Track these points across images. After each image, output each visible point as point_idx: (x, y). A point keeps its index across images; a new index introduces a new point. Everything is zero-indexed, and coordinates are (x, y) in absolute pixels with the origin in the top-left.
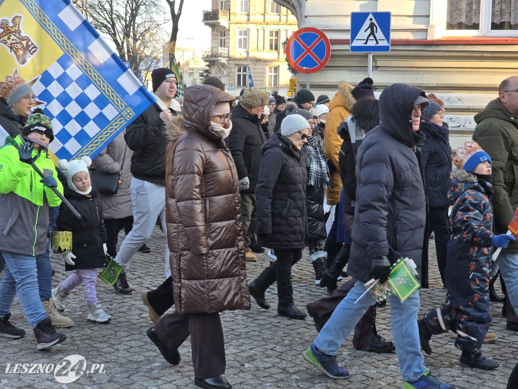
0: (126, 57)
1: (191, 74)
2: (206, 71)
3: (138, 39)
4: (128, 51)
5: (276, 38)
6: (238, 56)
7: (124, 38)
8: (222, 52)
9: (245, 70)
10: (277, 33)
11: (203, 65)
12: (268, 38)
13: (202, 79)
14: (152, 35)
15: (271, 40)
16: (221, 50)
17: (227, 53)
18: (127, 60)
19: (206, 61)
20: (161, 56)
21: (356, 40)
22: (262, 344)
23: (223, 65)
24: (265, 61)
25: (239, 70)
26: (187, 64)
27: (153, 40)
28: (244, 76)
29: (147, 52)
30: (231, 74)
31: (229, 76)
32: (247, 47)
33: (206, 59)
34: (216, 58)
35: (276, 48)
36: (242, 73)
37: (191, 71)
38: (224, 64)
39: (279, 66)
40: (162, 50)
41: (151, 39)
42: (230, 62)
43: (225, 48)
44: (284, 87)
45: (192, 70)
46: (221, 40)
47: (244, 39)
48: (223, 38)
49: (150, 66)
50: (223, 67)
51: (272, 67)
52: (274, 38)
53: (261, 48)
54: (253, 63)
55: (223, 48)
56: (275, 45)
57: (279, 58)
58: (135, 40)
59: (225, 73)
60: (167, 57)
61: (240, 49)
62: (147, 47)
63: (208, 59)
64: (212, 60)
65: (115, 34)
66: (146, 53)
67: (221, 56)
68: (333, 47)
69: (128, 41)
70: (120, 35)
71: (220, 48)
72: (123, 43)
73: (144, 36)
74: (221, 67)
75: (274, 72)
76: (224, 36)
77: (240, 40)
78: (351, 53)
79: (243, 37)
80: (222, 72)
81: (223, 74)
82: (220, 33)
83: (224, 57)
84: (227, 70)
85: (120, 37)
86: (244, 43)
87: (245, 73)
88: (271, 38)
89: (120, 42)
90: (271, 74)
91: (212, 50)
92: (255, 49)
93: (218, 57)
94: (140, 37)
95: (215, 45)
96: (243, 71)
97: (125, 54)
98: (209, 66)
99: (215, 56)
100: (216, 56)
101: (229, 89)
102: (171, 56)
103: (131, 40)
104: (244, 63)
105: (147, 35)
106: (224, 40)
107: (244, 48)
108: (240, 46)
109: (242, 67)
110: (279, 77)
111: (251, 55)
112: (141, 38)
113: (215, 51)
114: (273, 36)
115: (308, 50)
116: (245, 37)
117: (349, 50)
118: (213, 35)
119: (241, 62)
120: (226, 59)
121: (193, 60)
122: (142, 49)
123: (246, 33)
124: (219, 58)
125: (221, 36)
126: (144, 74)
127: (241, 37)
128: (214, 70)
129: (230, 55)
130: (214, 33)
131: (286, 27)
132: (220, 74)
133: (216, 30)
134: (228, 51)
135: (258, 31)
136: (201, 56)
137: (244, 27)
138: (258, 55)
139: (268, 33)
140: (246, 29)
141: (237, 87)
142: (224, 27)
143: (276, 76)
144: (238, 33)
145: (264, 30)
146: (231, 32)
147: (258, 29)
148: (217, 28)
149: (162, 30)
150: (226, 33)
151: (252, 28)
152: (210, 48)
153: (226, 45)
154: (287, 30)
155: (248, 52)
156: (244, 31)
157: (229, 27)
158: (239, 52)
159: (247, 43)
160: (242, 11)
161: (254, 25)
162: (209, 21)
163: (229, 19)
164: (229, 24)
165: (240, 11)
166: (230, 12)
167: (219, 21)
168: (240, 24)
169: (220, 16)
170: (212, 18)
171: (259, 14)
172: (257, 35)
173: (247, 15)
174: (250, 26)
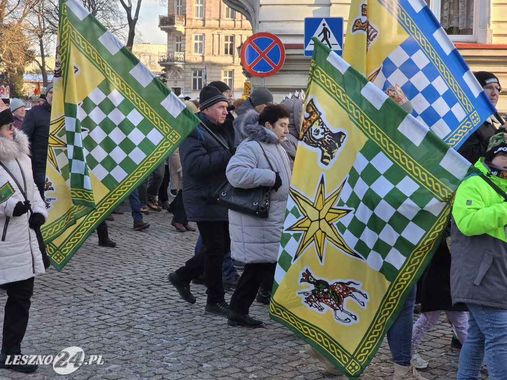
2: (163, 75)
5: (231, 42)
6: (193, 60)
8: (178, 56)
9: (200, 74)
10: (232, 38)
11: (160, 69)
12: (223, 43)
15: (226, 45)
16: (177, 55)
17: (183, 57)
19: (162, 65)
21: (310, 44)
22: (220, 344)
23: (179, 69)
24: (221, 65)
25: (195, 75)
28: (200, 80)
30: (187, 78)
31: (185, 80)
32: (203, 52)
33: (162, 63)
34: (173, 63)
35: (232, 53)
36: (197, 77)
38: (180, 68)
39: (234, 70)
42: (186, 66)
43: (181, 53)
44: (239, 90)
46: (177, 45)
47: (200, 43)
48: (179, 43)
50: (179, 71)
51: (227, 71)
52: (229, 42)
53: (216, 53)
54: (209, 68)
55: (179, 52)
56: (230, 49)
57: (233, 63)
59: (181, 77)
61: (196, 54)
63: (164, 63)
64: (168, 64)
67: (177, 61)
68: (287, 52)
71: (175, 52)
74: (177, 72)
75: (229, 76)
76: (180, 41)
77: (196, 44)
78: (305, 57)
79: (198, 42)
81: (179, 77)
82: (176, 39)
83: (180, 61)
84: (183, 74)
86: (200, 48)
87: (200, 77)
88: (227, 42)
90: (226, 77)
91: (168, 55)
92: (210, 53)
93: (174, 61)
95: (171, 50)
98: (165, 70)
99: (171, 61)
100: (173, 60)
101: (186, 93)
104: (200, 67)
106: (180, 44)
107: (200, 53)
108: (196, 51)
109: (198, 72)
110: (234, 81)
111: (207, 59)
113: (171, 56)
115: (263, 55)
116: (201, 42)
117: (303, 54)
118: (168, 40)
119: (196, 67)
120: (182, 63)
121: (150, 64)
123: (202, 37)
124: (175, 63)
125: (177, 41)
127: (196, 42)
128: (170, 75)
129: (186, 59)
130: (171, 38)
131: (241, 32)
132: (175, 78)
133: (172, 35)
134: (184, 56)
135: (213, 36)
136: (157, 60)
137: (200, 32)
138: (213, 59)
139: (223, 37)
140: (202, 34)
141: (193, 91)
142: (180, 32)
143: (231, 79)
144: (193, 37)
145: (219, 35)
146: (187, 37)
147: (213, 34)
148: (174, 33)
149: (119, 35)
150: (182, 38)
151: (208, 33)
152: (166, 52)
153: (182, 50)
154: (241, 35)
155: (203, 57)
156: (200, 36)
157: (185, 32)
158: (194, 57)
159: (203, 48)
160: (198, 16)
161: (209, 30)
162: (165, 27)
163: (185, 25)
164: (185, 29)
165: (196, 16)
166: (186, 17)
167: (175, 26)
168: (196, 29)
169: (176, 21)
170: (168, 24)
171: (214, 19)
172: (212, 40)
173: (202, 20)
174: (205, 31)
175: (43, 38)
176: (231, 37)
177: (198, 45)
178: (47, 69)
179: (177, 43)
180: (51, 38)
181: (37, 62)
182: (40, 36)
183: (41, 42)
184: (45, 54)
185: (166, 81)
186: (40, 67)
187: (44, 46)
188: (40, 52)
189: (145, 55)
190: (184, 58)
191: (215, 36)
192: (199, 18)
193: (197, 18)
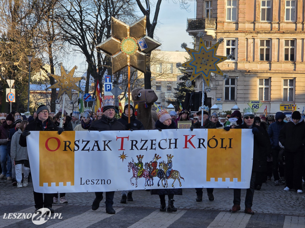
5: (267, 47)
6: (225, 67)
9: (233, 83)
10: (269, 42)
12: (259, 47)
15: (262, 50)
24: (255, 73)
25: (227, 83)
28: (233, 89)
30: (219, 87)
31: (216, 89)
32: (236, 58)
35: (268, 58)
36: (230, 86)
39: (270, 78)
44: (278, 100)
47: (233, 49)
51: (263, 79)
52: (265, 47)
53: (250, 59)
54: (243, 75)
56: (266, 55)
57: (270, 69)
59: (212, 86)
61: (228, 60)
75: (265, 85)
77: (228, 50)
79: (230, 47)
84: (214, 83)
87: (233, 86)
88: (262, 47)
90: (261, 86)
92: (244, 59)
101: (217, 104)
104: (233, 75)
107: (232, 59)
109: (230, 80)
110: (271, 90)
111: (240, 65)
114: (264, 46)
116: (234, 47)
119: (229, 75)
123: (235, 42)
127: (228, 47)
128: (199, 84)
131: (278, 36)
135: (247, 41)
137: (233, 36)
138: (248, 66)
139: (258, 41)
140: (235, 39)
141: (225, 101)
142: (211, 36)
143: (268, 88)
144: (225, 42)
145: (254, 39)
147: (247, 39)
150: (212, 43)
151: (241, 37)
154: (279, 39)
155: (236, 63)
156: (232, 41)
157: (216, 36)
158: (226, 64)
159: (236, 54)
160: (230, 19)
161: (243, 34)
162: (194, 31)
163: (216, 28)
164: (216, 33)
165: (227, 19)
166: (216, 20)
167: (206, 30)
168: (228, 33)
169: (206, 25)
170: (197, 27)
171: (248, 22)
172: (246, 45)
173: (235, 23)
174: (238, 35)
176: (267, 41)
177: (231, 50)
191: (249, 40)
192: (231, 21)
193: (229, 21)
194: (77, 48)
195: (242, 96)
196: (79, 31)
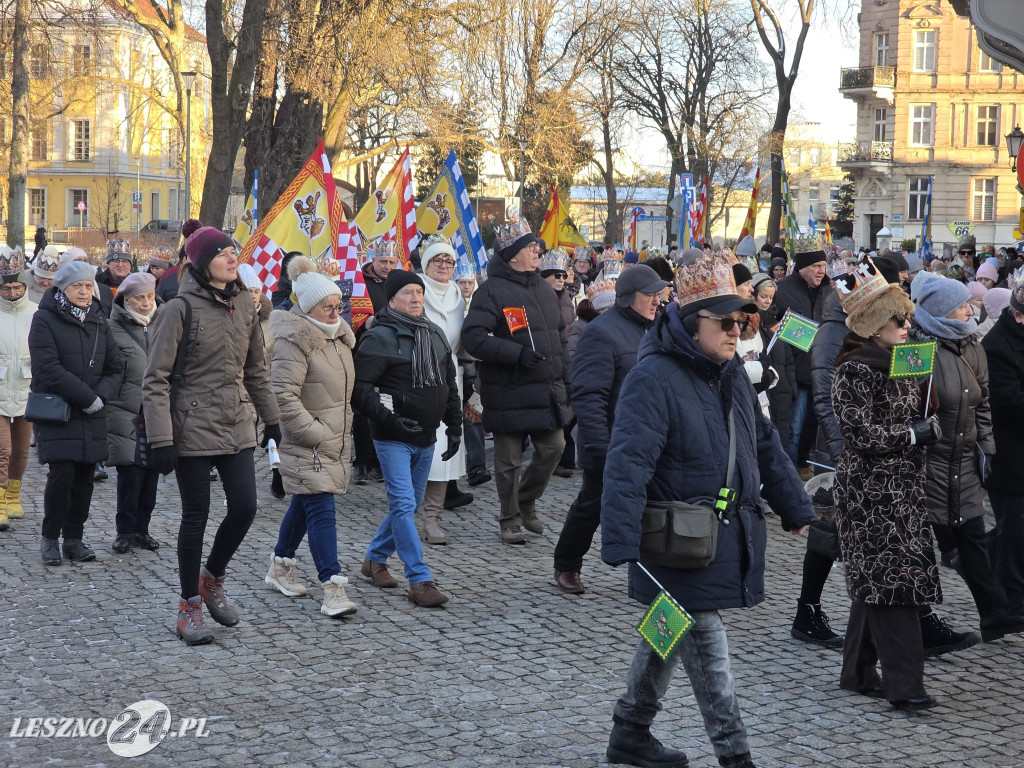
0: (687, 164)
1: (815, 194)
2: (845, 188)
3: (711, 127)
4: (691, 152)
5: (991, 121)
6: (911, 158)
7: (682, 125)
8: (878, 151)
9: (925, 188)
10: (995, 111)
11: (840, 176)
12: (975, 120)
13: (835, 205)
14: (737, 119)
15: (982, 125)
16: (878, 147)
17: (889, 151)
18: (688, 168)
19: (844, 169)
20: (754, 159)
23: (881, 177)
24: (969, 168)
25: (914, 187)
26: (808, 172)
27: (740, 128)
29: (728, 152)
30: (897, 196)
32: (932, 140)
33: (845, 164)
34: (867, 164)
35: (993, 141)
36: (919, 193)
37: (815, 188)
38: (882, 174)
40: (756, 148)
41: (737, 127)
42: (896, 170)
43: (886, 143)
45: (817, 185)
46: (878, 126)
47: (925, 123)
48: (881, 122)
49: (733, 180)
50: (879, 180)
51: (982, 180)
52: (988, 121)
53: (959, 142)
54: (944, 173)
55: (880, 142)
56: (990, 134)
57: (997, 162)
58: (705, 129)
59: (884, 192)
60: (768, 162)
61: (916, 145)
62: (728, 142)
63: (849, 165)
64: (858, 168)
65: (665, 120)
66: (725, 154)
67: (876, 160)
69: (690, 132)
70: (675, 120)
71: (874, 143)
72: (680, 136)
73: (722, 120)
74: (877, 182)
75: (987, 191)
76: (884, 119)
77: (917, 125)
79: (921, 120)
80: (877, 192)
81: (881, 193)
82: (876, 115)
83: (883, 160)
84: (889, 187)
85: (675, 123)
86: (925, 132)
87: (924, 193)
88: (982, 120)
89: (674, 133)
90: (979, 193)
91: (858, 147)
92: (947, 143)
93: (870, 160)
94: (713, 122)
95: (864, 137)
96: (922, 189)
97: (683, 158)
98: (850, 178)
99: (864, 159)
100: (867, 158)
101: (893, 226)
102: (775, 160)
103: (696, 129)
104: (925, 172)
105: (728, 119)
106: (884, 126)
107: (924, 142)
108: (917, 139)
109: (919, 182)
110: (996, 200)
111: (939, 154)
112: (715, 125)
113: (865, 149)
114: (985, 117)
116: (928, 120)
118: (860, 116)
119: (917, 171)
120: (886, 164)
121: (820, 165)
122: (717, 146)
123: (930, 111)
124: (873, 164)
125: (878, 118)
126: (720, 195)
127: (918, 120)
128: (861, 188)
129: (895, 157)
130: (864, 113)
132: (873, 195)
133: (866, 107)
134: (892, 149)
135: (954, 108)
136: (834, 159)
137: (926, 100)
138: (954, 155)
139: (974, 109)
140: (929, 105)
141: (909, 220)
142: (884, 101)
143: (991, 198)
144: (912, 112)
145: (966, 104)
146: (898, 111)
147: (953, 104)
148: (869, 102)
149: (758, 108)
150: (887, 113)
151: (942, 101)
152: (854, 142)
153: (886, 138)
155: (932, 151)
156: (926, 108)
157: (894, 101)
158: (912, 150)
159: (931, 133)
160: (922, 68)
161: (946, 96)
162: (853, 90)
163: (895, 85)
164: (894, 93)
165: (917, 68)
166: (896, 70)
167: (874, 89)
168: (917, 95)
169: (875, 79)
170: (859, 84)
171: (956, 72)
172: (951, 116)
173: (932, 75)
174: (937, 97)
175: (609, 119)
176: (991, 108)
177: (922, 126)
178: (615, 175)
179: (878, 122)
180: (626, 118)
181: (598, 163)
182: (605, 116)
183: (606, 125)
184: (613, 147)
185: (853, 201)
186: (603, 172)
187: (611, 134)
188: (603, 145)
189: (810, 148)
190: (892, 152)
191: (957, 107)
192: (924, 71)
193: (920, 71)
194: (651, 122)
195: (942, 211)
196: (655, 91)
